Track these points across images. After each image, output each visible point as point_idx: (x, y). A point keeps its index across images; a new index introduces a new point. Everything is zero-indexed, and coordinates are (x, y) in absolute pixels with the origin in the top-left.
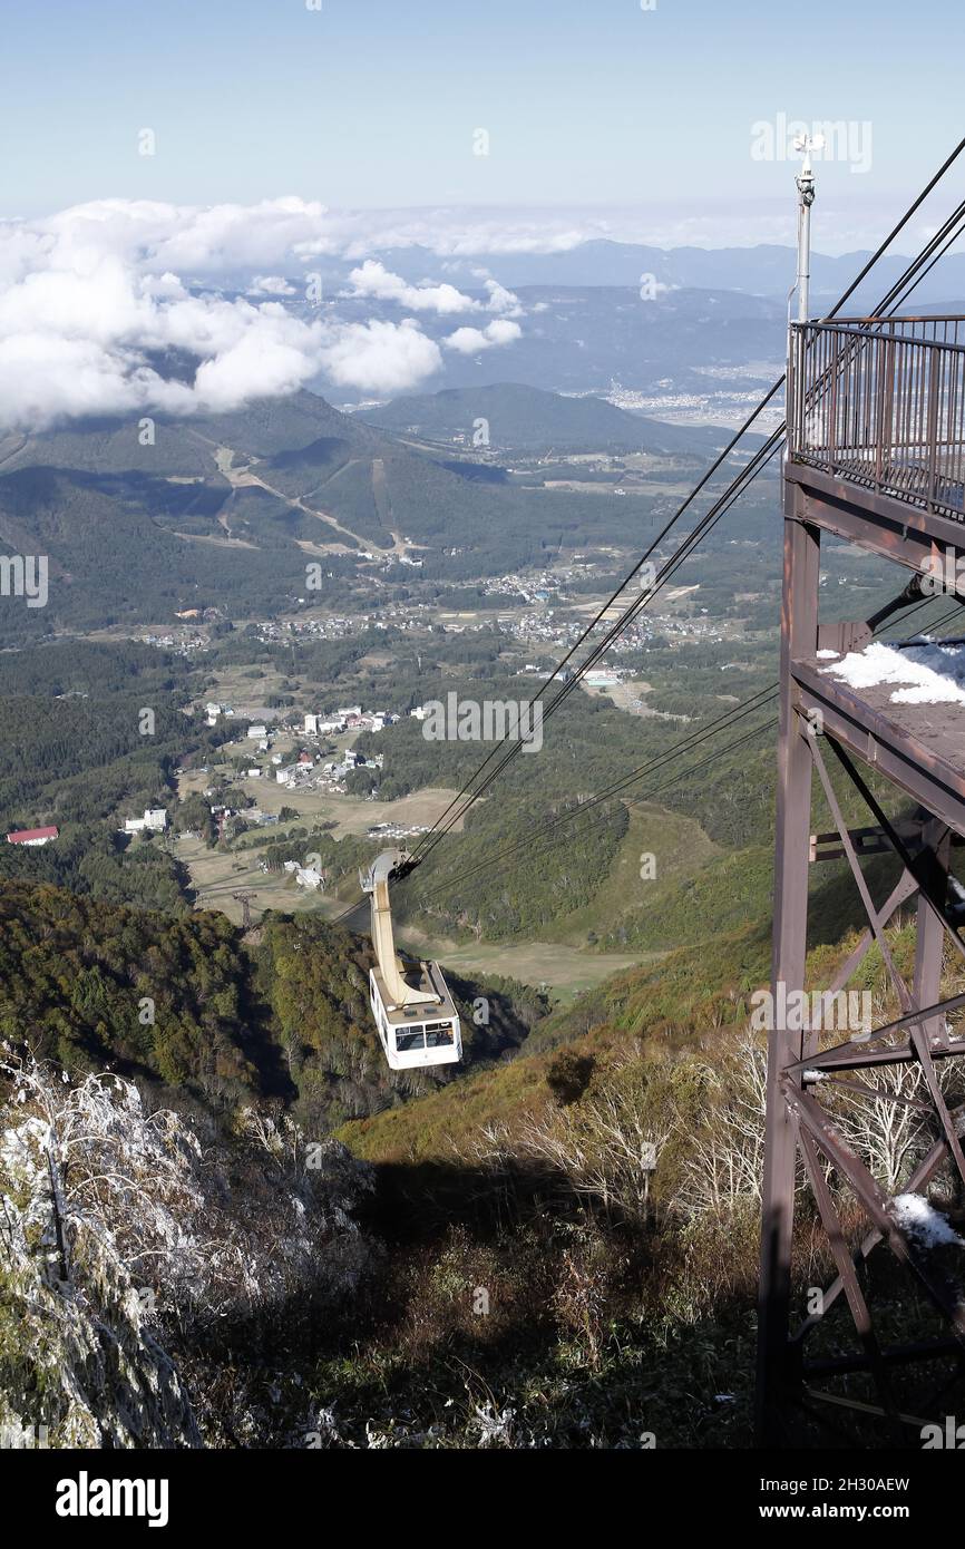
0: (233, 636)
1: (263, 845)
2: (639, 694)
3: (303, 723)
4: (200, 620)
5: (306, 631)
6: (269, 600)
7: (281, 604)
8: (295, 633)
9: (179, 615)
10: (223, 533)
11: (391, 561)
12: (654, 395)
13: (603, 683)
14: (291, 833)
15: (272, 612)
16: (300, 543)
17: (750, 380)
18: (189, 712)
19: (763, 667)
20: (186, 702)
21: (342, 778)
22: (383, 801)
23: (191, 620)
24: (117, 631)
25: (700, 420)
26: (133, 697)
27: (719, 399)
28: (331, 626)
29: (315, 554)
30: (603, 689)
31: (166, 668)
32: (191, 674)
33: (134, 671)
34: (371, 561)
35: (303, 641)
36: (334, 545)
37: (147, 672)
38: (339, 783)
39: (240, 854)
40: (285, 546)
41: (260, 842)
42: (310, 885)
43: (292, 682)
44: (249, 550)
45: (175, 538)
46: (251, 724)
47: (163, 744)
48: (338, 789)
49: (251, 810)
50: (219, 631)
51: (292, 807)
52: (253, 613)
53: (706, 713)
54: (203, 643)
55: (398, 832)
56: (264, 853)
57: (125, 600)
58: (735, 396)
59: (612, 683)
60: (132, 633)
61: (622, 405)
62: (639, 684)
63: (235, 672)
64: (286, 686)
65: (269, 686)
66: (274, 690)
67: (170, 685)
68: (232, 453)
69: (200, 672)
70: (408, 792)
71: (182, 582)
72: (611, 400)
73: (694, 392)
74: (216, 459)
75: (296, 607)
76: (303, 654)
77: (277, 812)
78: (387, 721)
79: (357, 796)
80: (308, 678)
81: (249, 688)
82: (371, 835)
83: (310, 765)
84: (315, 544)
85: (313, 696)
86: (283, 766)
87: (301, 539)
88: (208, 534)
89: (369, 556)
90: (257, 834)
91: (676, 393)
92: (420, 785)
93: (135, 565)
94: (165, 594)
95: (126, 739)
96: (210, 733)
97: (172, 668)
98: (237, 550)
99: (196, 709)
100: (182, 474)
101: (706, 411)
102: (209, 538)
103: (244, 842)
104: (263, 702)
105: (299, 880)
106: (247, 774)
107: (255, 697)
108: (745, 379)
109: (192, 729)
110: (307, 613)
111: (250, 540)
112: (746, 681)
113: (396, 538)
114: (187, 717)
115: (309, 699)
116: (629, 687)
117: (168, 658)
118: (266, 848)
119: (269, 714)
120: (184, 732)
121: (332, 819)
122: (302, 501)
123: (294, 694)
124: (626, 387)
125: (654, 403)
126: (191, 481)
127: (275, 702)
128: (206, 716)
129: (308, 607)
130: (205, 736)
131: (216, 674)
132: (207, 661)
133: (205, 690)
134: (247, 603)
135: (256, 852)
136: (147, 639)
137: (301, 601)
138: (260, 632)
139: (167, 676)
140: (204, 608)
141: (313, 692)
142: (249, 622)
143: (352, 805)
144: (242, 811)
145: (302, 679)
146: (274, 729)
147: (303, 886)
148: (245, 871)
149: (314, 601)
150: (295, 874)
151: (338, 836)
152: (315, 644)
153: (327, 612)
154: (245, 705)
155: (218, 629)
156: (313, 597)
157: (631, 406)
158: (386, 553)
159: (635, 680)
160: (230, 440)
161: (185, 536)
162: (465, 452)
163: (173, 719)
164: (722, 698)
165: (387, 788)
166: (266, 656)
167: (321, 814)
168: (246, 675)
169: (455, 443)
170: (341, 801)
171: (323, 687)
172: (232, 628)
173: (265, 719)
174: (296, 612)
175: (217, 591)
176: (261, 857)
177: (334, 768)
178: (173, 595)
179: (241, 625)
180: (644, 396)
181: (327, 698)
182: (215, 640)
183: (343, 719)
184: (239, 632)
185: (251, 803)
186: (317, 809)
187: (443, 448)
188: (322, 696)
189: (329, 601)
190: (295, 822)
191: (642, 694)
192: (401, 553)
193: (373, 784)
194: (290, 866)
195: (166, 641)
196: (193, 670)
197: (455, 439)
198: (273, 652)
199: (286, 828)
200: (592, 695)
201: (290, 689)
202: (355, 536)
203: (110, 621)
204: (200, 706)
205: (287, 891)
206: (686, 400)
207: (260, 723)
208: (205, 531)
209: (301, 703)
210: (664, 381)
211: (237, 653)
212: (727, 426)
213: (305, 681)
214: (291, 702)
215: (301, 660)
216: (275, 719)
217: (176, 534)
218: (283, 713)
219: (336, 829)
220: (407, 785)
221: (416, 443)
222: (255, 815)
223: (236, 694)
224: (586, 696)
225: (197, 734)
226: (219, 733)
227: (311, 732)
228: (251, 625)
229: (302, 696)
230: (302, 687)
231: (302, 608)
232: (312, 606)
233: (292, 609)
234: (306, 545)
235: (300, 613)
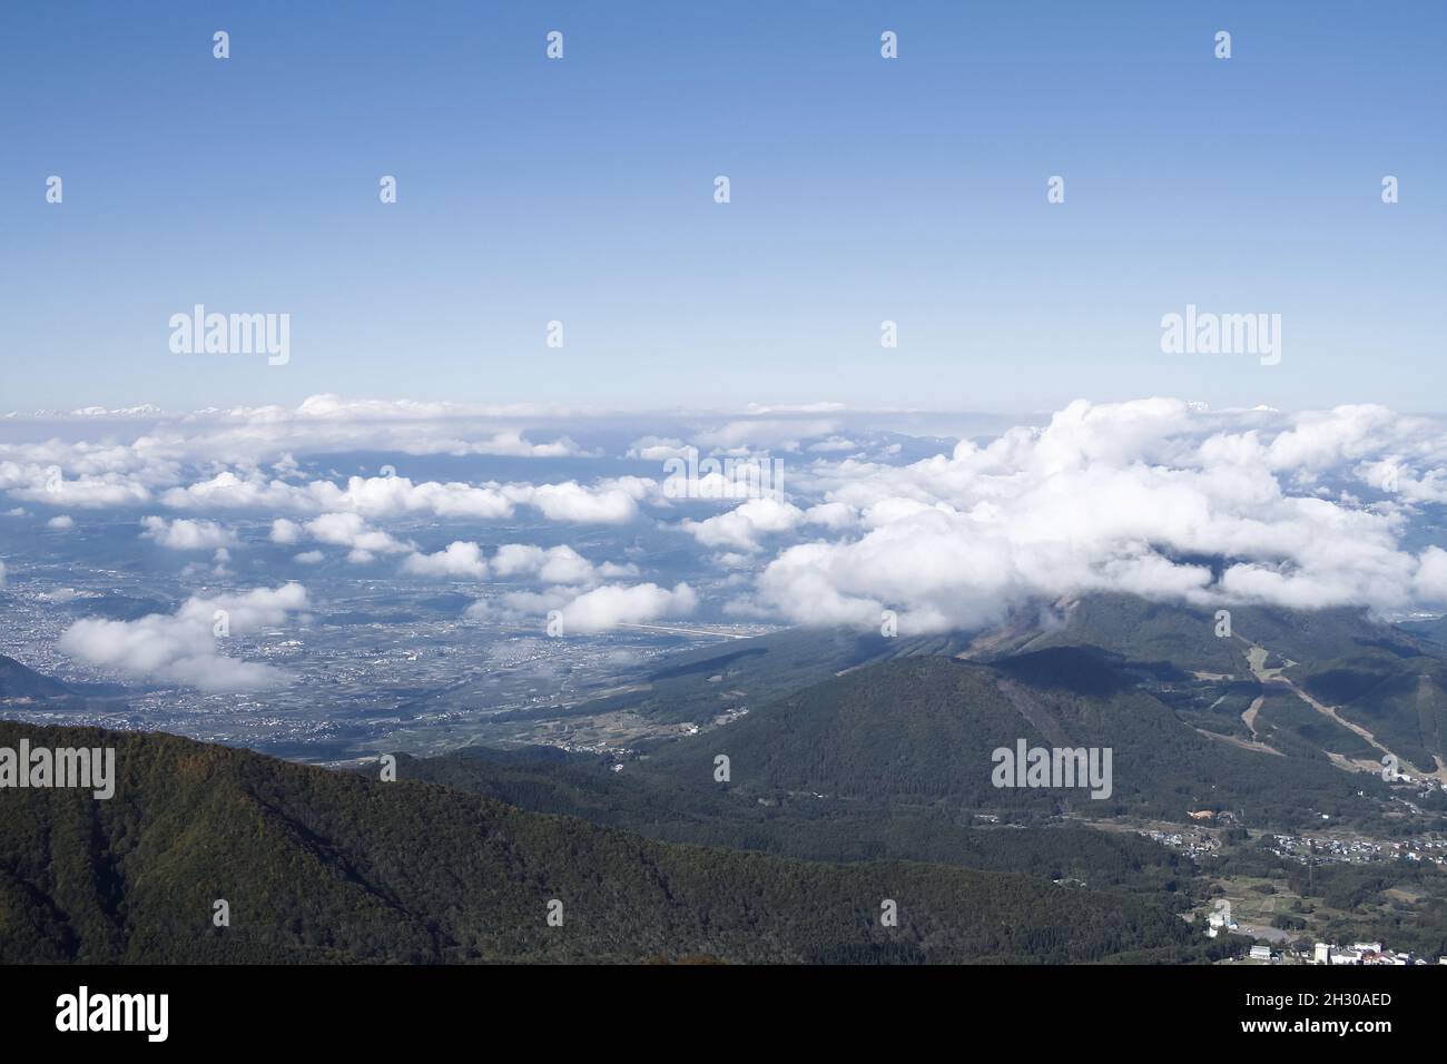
0: (1247, 844)
3: (1313, 950)
4: (1213, 823)
5: (1328, 851)
6: (1290, 812)
7: (1303, 817)
8: (1315, 851)
9: (1192, 814)
10: (1248, 734)
11: (1431, 787)
15: (1292, 825)
16: (1330, 755)
18: (1189, 918)
20: (1188, 907)
23: (1203, 821)
24: (1125, 822)
26: (1132, 893)
28: (1356, 848)
29: (1346, 769)
31: (1172, 868)
32: (1196, 879)
33: (1137, 867)
34: (1409, 784)
35: (1324, 862)
36: (1364, 761)
37: (1151, 870)
40: (1313, 757)
43: (1306, 903)
44: (1276, 757)
45: (1197, 734)
46: (1255, 943)
47: (1157, 948)
50: (1232, 837)
52: (1270, 824)
54: (1213, 847)
57: (1137, 791)
60: (1141, 827)
63: (1244, 884)
64: (1298, 907)
65: (1281, 904)
66: (1285, 909)
67: (1172, 887)
68: (1266, 653)
69: (1206, 877)
71: (1200, 781)
74: (1249, 658)
75: (1318, 823)
76: (1321, 875)
80: (1324, 902)
81: (1257, 903)
84: (1347, 758)
85: (1327, 923)
87: (1330, 751)
88: (1232, 734)
89: (1406, 778)
93: (1153, 757)
94: (1179, 790)
95: (1119, 936)
96: (1210, 945)
97: (1177, 869)
98: (1261, 754)
99: (1197, 917)
100: (1212, 670)
102: (1233, 739)
104: (1270, 920)
107: (1262, 914)
109: (1190, 937)
110: (1331, 831)
111: (1275, 746)
113: (1439, 761)
114: (1187, 924)
115: (1322, 926)
117: (1174, 858)
119: (1276, 935)
120: (1181, 939)
122: (1336, 711)
123: (1307, 918)
126: (1220, 677)
127: (1283, 922)
128: (1207, 926)
129: (1332, 825)
130: (1203, 948)
131: (1223, 883)
132: (1215, 866)
133: (1210, 898)
134: (1266, 811)
136: (1156, 835)
137: (1326, 817)
138: (1276, 844)
139: (1171, 877)
140: (1219, 811)
141: (1328, 919)
142: (1265, 832)
145: (1317, 902)
146: (1279, 952)
149: (1340, 820)
152: (1336, 866)
153: (1353, 833)
154: (1250, 921)
155: (1231, 834)
156: (1339, 815)
158: (1426, 776)
160: (1263, 640)
161: (1207, 733)
163: (1170, 923)
166: (1280, 871)
168: (1256, 889)
171: (1340, 915)
172: (1246, 836)
173: (1271, 941)
174: (1318, 829)
175: (1234, 794)
178: (1187, 793)
179: (1256, 834)
181: (1344, 927)
182: (1227, 846)
183: (1358, 954)
184: (1253, 842)
188: (1337, 924)
195: (1175, 840)
196: (1199, 875)
198: (1289, 870)
201: (1303, 912)
203: (1119, 811)
204: (1202, 914)
207: (1264, 943)
208: (1228, 731)
209: (1313, 929)
211: (1249, 863)
213: (1320, 905)
214: (1302, 926)
215: (1318, 882)
216: (1283, 941)
217: (1198, 730)
218: (1292, 937)
223: (1243, 907)
225: (1195, 944)
226: (1219, 948)
227: (1321, 963)
228: (1267, 835)
229: (1314, 921)
230: (1317, 912)
231: (1325, 824)
232: (1337, 823)
233: (1314, 825)
234: (1337, 758)
235: (1323, 830)
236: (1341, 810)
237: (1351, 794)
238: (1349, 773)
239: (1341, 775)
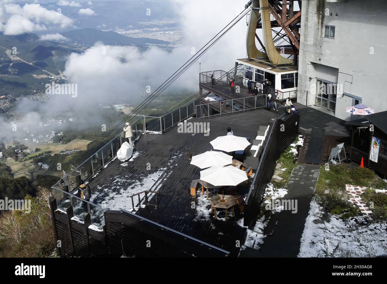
0: (16, 102)
1: (31, 159)
2: (130, 110)
4: (6, 98)
6: (26, 92)
7: (29, 92)
8: (33, 100)
10: (10, 74)
11: (59, 79)
12: (128, 30)
13: (121, 108)
14: (39, 155)
15: (27, 95)
16: (33, 75)
17: (153, 25)
19: (162, 101)
21: (51, 139)
22: (64, 144)
23: (3, 99)
25: (141, 36)
27: (145, 30)
29: (37, 78)
30: (121, 110)
32: (5, 114)
34: (54, 79)
36: (42, 75)
38: (51, 140)
39: (25, 162)
40: (29, 76)
41: (30, 158)
42: (46, 168)
44: (18, 78)
48: (51, 142)
49: (27, 150)
51: (38, 148)
52: (21, 96)
53: (148, 114)
54: (7, 105)
55: (69, 152)
56: (32, 161)
58: (149, 29)
59: (123, 108)
61: (119, 33)
62: (130, 107)
68: (11, 51)
69: (7, 113)
70: (70, 141)
72: (116, 32)
73: (139, 28)
74: (7, 53)
77: (34, 150)
78: (62, 122)
79: (56, 144)
82: (62, 154)
83: (42, 136)
84: (37, 75)
86: (34, 137)
87: (33, 74)
89: (53, 78)
90: (29, 156)
91: (134, 29)
92: (74, 139)
98: (15, 78)
101: (142, 34)
102: (6, 75)
103: (26, 159)
105: (43, 168)
106: (24, 140)
108: (152, 25)
110: (37, 95)
111: (18, 75)
112: (158, 105)
113: (60, 72)
116: (128, 108)
118: (32, 160)
121: (50, 150)
122: (32, 63)
124: (120, 28)
125: (128, 32)
129: (37, 93)
132: (9, 110)
134: (19, 93)
135: (30, 161)
137: (35, 91)
140: (6, 95)
143: (55, 146)
144: (24, 150)
147: (44, 169)
148: (27, 166)
149: (38, 91)
150: (41, 166)
151: (53, 155)
153: (42, 94)
155: (11, 100)
156: (38, 90)
157: (122, 33)
158: (58, 76)
159: (129, 107)
160: (10, 48)
162: (77, 48)
164: (152, 109)
165: (65, 140)
167: (47, 149)
169: (75, 45)
170: (52, 145)
172: (15, 100)
174: (33, 95)
175: (10, 90)
176: (31, 162)
177: (49, 136)
179: (18, 99)
180: (125, 30)
182: (11, 104)
183: (50, 123)
184: (18, 101)
185: (26, 148)
186: (45, 148)
187: (71, 47)
189: (42, 91)
190: (40, 152)
191: (131, 110)
192: (62, 76)
193: (60, 140)
194: (40, 164)
196: (5, 112)
197: (74, 44)
199: (37, 154)
200: (118, 111)
202: (48, 72)
205: (39, 171)
206: (136, 31)
208: (5, 73)
210: (130, 26)
212: (148, 37)
219: (51, 153)
220: (70, 139)
221: (63, 46)
222: (28, 151)
224: (116, 111)
227: (41, 127)
231: (35, 93)
232: (38, 92)
233: (32, 94)
234: (35, 76)
235: (35, 95)
236: (38, 89)
237: (40, 84)
238: (39, 79)
239: (36, 79)
